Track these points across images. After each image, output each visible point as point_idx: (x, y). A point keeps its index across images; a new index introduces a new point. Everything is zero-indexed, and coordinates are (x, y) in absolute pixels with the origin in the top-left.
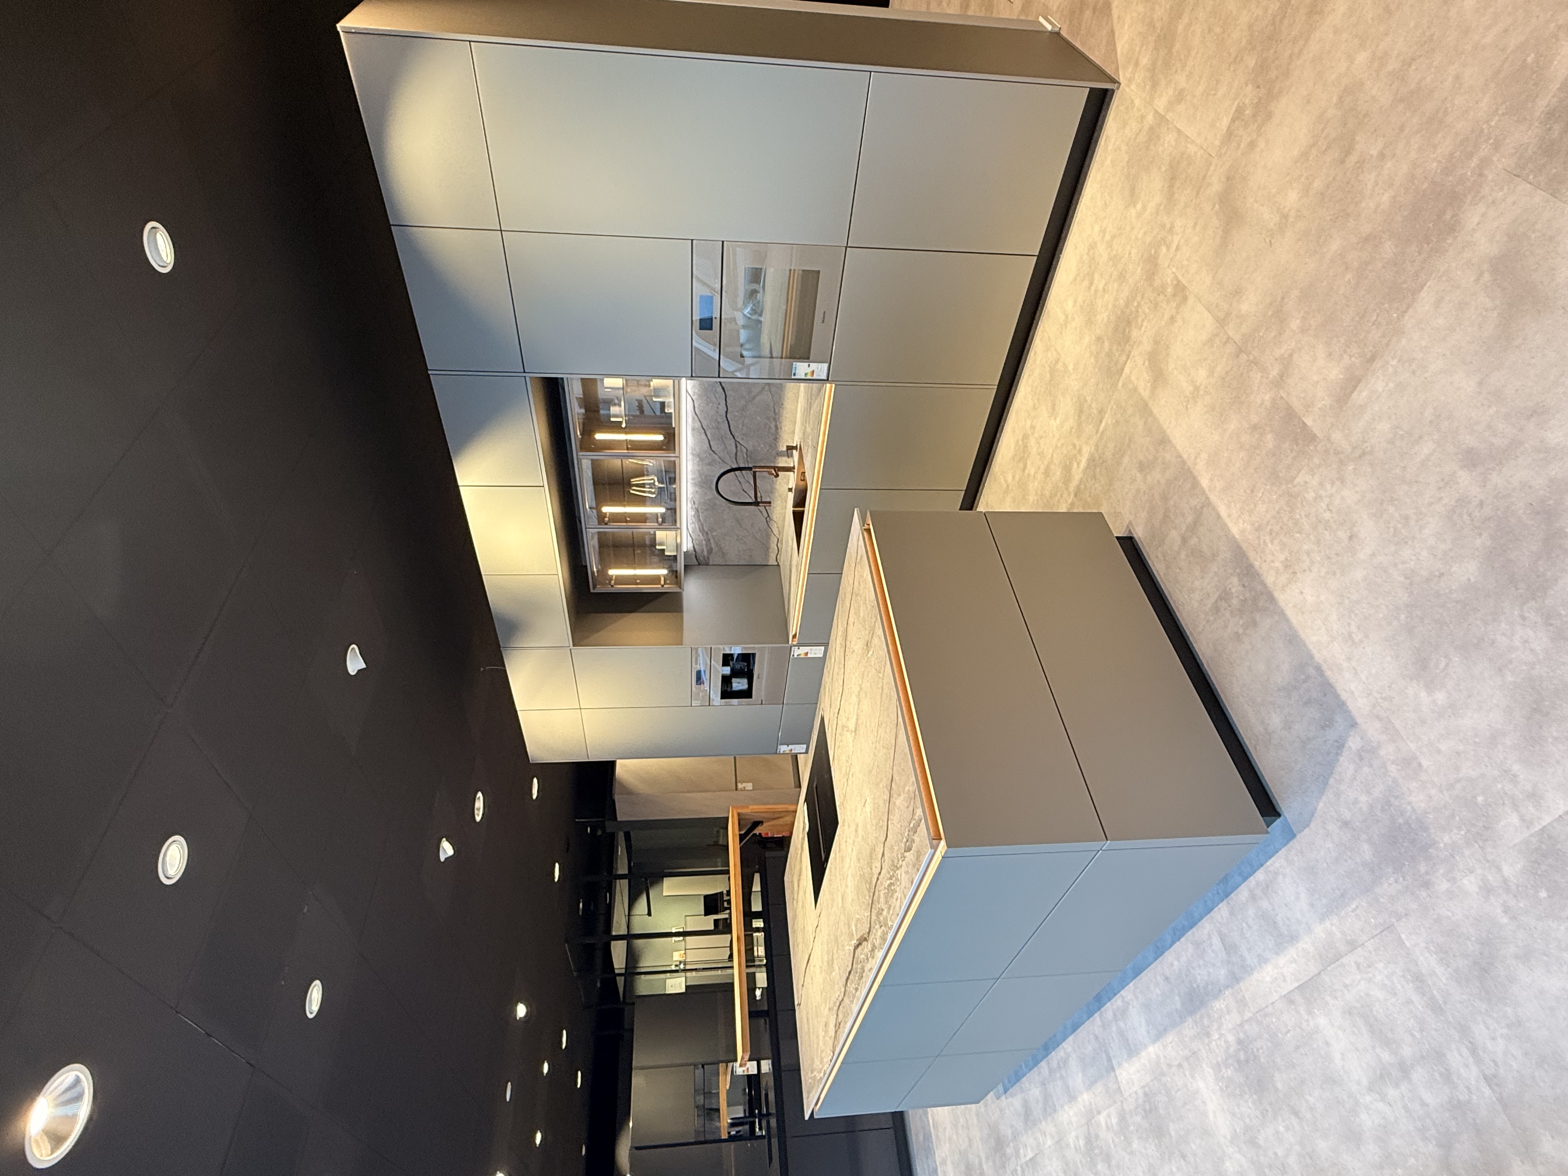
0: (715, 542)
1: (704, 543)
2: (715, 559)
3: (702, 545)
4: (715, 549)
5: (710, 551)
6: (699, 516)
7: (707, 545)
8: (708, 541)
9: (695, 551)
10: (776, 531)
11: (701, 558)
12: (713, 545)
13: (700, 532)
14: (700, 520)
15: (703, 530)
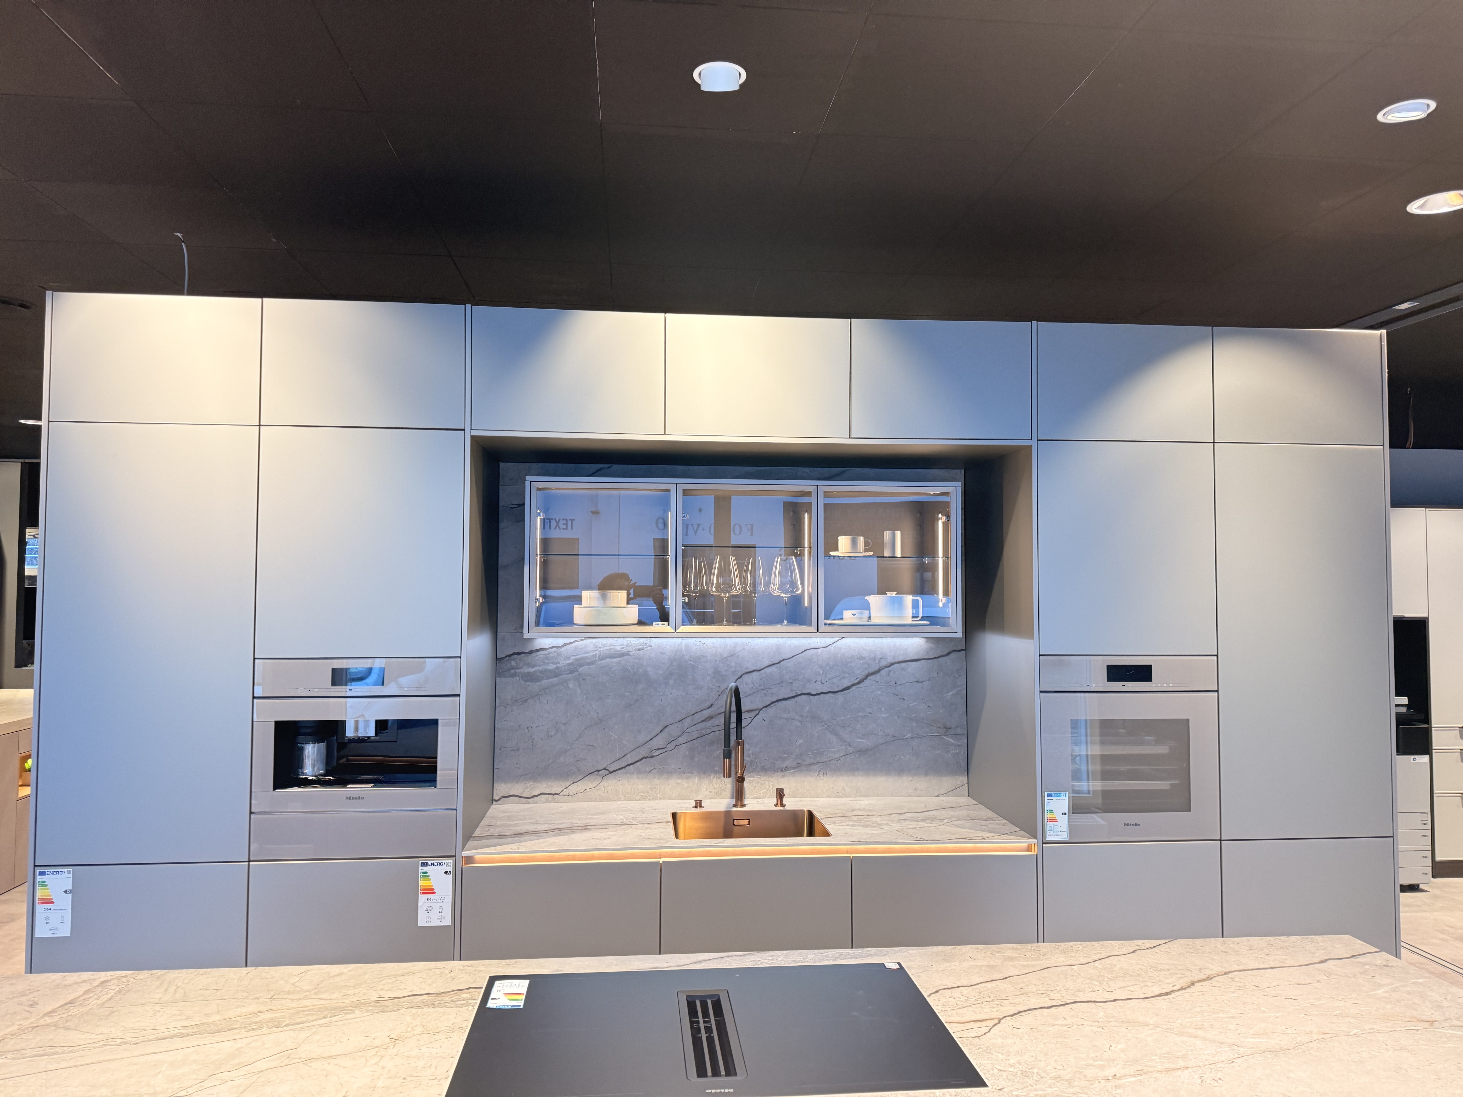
0: (553, 685)
1: (552, 667)
2: (509, 688)
3: (545, 664)
4: (534, 687)
5: (531, 678)
6: (612, 656)
7: (544, 672)
8: (556, 673)
9: (531, 652)
10: (573, 789)
11: (513, 663)
12: (545, 682)
13: (577, 660)
14: (602, 658)
15: (581, 665)
